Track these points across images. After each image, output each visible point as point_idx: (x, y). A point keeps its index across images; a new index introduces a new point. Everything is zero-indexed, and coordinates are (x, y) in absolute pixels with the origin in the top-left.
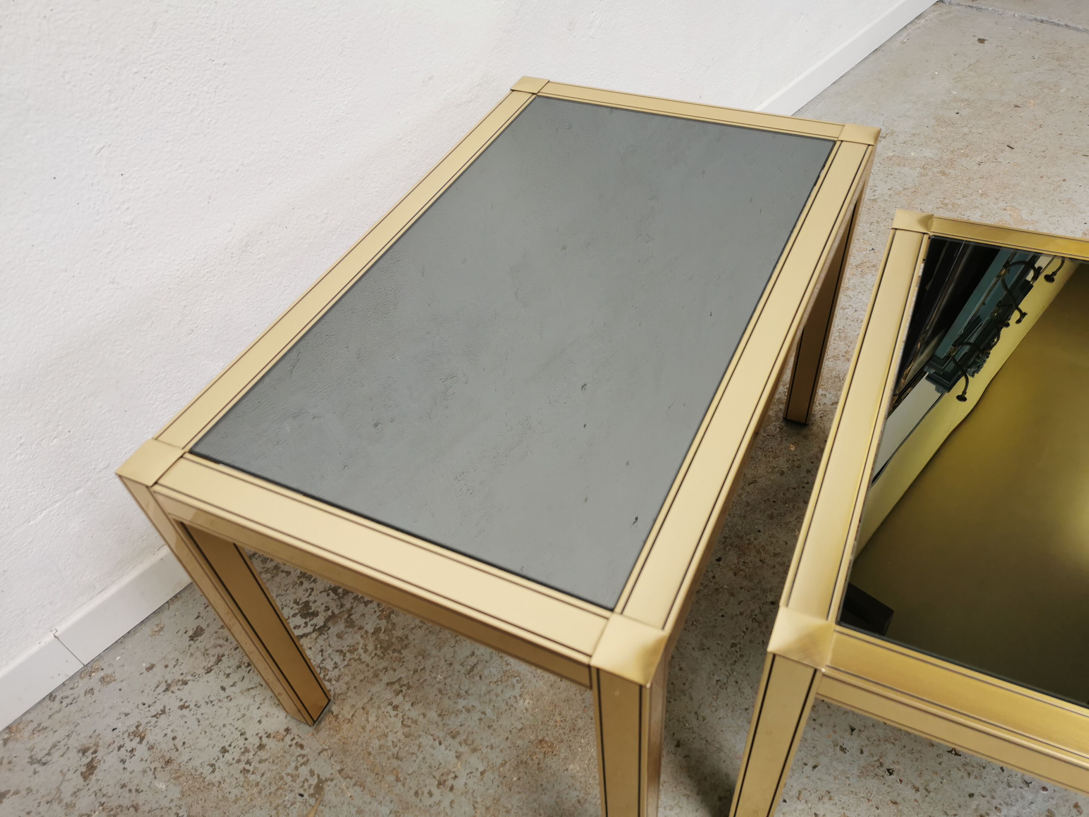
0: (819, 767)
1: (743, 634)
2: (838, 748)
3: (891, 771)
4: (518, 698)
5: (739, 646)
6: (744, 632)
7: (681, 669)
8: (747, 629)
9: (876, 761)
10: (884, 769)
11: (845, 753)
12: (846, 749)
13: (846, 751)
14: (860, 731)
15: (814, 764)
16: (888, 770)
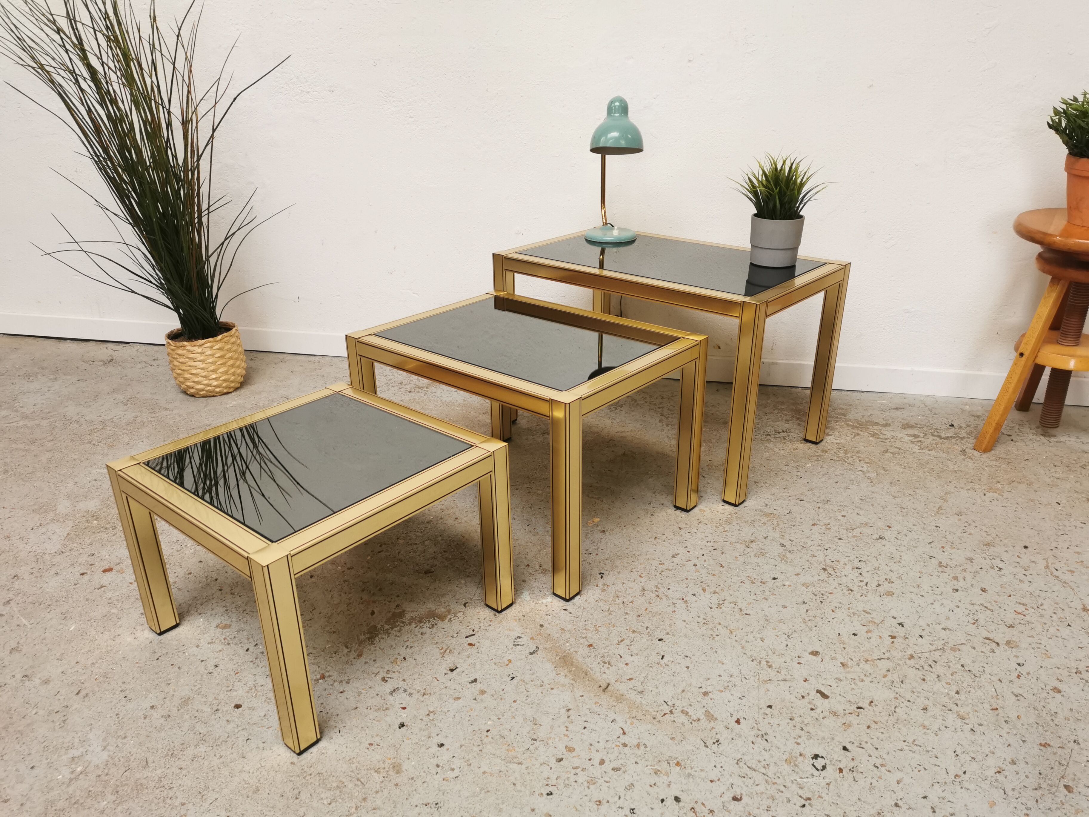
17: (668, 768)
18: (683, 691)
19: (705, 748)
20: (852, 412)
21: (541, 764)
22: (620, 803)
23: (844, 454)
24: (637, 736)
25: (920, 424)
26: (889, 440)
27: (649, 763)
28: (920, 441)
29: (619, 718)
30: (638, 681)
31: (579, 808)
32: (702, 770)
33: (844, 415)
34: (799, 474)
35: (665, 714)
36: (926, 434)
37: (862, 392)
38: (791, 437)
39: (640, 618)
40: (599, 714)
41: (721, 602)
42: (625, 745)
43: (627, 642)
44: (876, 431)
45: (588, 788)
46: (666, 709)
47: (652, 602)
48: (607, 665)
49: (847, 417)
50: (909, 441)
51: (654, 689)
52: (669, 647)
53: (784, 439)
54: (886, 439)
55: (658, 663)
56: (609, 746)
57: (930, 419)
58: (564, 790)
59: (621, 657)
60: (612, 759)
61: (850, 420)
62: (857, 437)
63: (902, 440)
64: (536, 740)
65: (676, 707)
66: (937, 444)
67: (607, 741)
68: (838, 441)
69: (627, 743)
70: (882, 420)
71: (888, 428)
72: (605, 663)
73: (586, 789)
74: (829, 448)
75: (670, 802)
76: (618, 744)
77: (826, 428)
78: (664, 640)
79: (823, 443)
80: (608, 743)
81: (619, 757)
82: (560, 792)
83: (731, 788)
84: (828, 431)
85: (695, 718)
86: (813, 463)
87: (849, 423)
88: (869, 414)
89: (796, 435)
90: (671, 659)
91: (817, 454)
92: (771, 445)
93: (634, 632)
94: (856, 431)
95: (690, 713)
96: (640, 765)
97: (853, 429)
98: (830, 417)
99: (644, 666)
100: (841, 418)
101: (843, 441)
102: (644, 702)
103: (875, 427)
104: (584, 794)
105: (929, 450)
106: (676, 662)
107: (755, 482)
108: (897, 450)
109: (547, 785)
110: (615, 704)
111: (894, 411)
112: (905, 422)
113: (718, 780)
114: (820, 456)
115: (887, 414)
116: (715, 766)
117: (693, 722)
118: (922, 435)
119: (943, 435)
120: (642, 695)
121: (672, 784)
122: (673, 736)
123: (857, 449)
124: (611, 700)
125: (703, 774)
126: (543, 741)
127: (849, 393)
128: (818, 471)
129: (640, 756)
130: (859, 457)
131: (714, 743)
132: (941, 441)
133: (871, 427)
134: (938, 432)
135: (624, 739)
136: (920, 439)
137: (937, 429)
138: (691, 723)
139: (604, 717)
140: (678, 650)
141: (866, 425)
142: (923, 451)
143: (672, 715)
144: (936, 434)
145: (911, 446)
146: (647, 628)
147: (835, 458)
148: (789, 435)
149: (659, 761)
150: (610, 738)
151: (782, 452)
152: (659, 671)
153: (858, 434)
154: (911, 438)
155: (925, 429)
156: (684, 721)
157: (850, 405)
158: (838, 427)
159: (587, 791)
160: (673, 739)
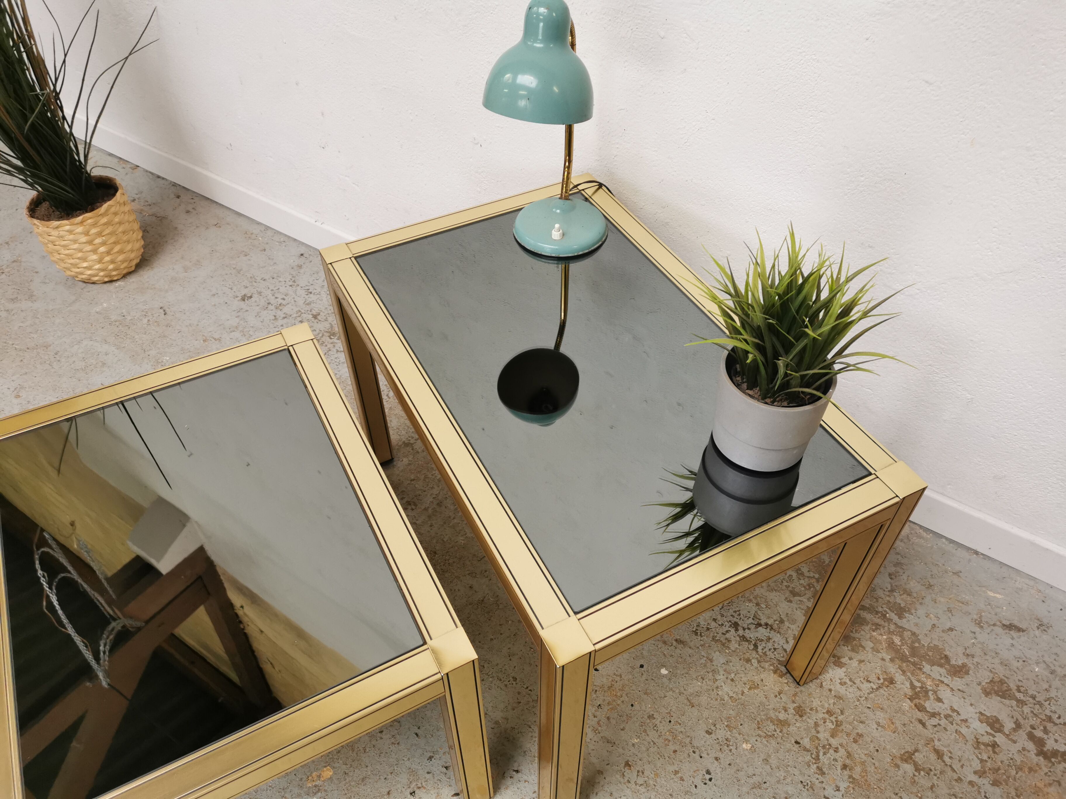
0: (417, 738)
1: (525, 687)
2: (432, 755)
3: (413, 794)
4: (465, 536)
5: (514, 683)
6: (527, 688)
7: (492, 639)
8: (530, 690)
9: (422, 784)
10: (415, 789)
11: (428, 759)
12: (431, 760)
13: (429, 761)
14: (446, 774)
15: (419, 734)
16: (414, 792)
20: (921, 612)
23: (827, 735)
25: (1025, 693)
26: (934, 721)
28: (994, 745)
33: (901, 612)
34: (714, 767)
36: (1018, 726)
37: (976, 553)
38: (770, 645)
44: (929, 683)
49: (903, 623)
50: (970, 737)
53: (756, 646)
54: (933, 715)
57: (1056, 683)
61: (901, 630)
62: (881, 691)
63: (964, 730)
66: (1019, 769)
68: (842, 690)
70: (960, 650)
71: (957, 683)
74: (816, 703)
77: (846, 639)
79: (812, 686)
84: (845, 650)
86: (759, 744)
87: (897, 640)
88: (948, 625)
89: (782, 642)
91: (782, 716)
92: (719, 659)
94: (893, 669)
97: (892, 660)
98: (871, 610)
100: (890, 620)
101: (850, 693)
103: (937, 672)
105: (995, 783)
107: (627, 764)
108: (933, 757)
111: (999, 630)
112: (1001, 672)
114: (783, 723)
115: (983, 636)
118: (1009, 725)
119: (1050, 745)
123: (861, 729)
127: (950, 547)
128: (750, 772)
130: (849, 755)
132: (1036, 759)
133: (927, 668)
134: (1046, 731)
136: (1000, 739)
137: (1050, 719)
141: (923, 657)
142: (980, 781)
144: (1039, 733)
145: (969, 752)
147: (806, 742)
148: (769, 639)
151: (726, 689)
153: (891, 681)
154: (983, 728)
155: (1026, 709)
157: (930, 586)
158: (869, 645)
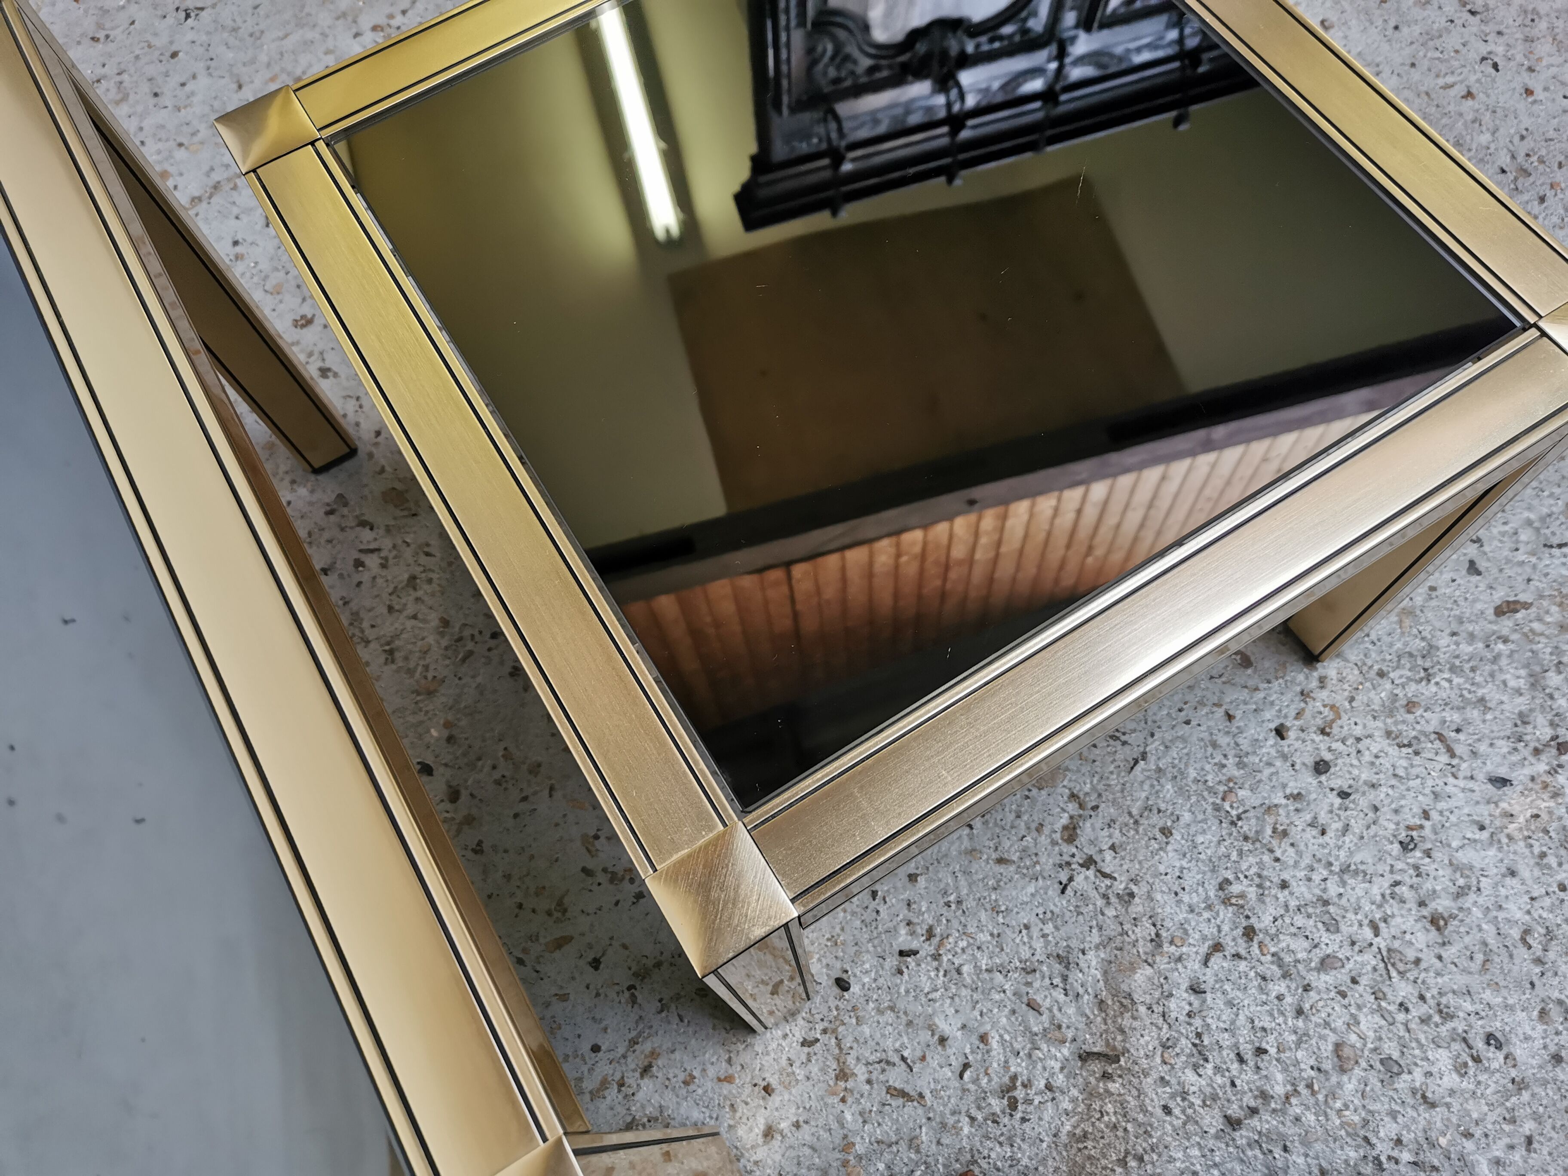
17: (1251, 814)
18: (1000, 861)
19: (1152, 759)
21: (1433, 1105)
22: (1408, 878)
24: (1206, 915)
27: (1266, 858)
29: (1181, 979)
30: (1029, 984)
31: (1479, 957)
32: (1215, 745)
35: (1105, 875)
39: (774, 1081)
40: (1199, 1035)
41: (602, 878)
42: (1249, 933)
43: (896, 1077)
45: (1417, 961)
46: (1084, 879)
47: (682, 1076)
48: (1020, 1093)
51: (1035, 933)
52: (858, 953)
55: (937, 957)
56: (1274, 968)
58: (1461, 1014)
59: (966, 1066)
60: (1306, 944)
64: (1377, 1159)
65: (1066, 858)
67: (1264, 979)
69: (1240, 931)
72: (1013, 1105)
73: (1423, 965)
75: (1337, 779)
76: (1255, 950)
78: (839, 974)
80: (1268, 975)
81: (1293, 930)
82: (1473, 1018)
83: (1223, 679)
85: (1072, 807)
90: (903, 931)
93: (843, 1075)
95: (1065, 820)
96: (1286, 876)
99: (964, 992)
102: (1095, 937)
104: (1438, 964)
106: (904, 913)
109: (1477, 1060)
110: (1142, 1009)
113: (1218, 705)
116: (1188, 722)
117: (1090, 805)
120: (1075, 955)
121: (1288, 791)
122: (1159, 835)
124: (1136, 1024)
125: (1223, 740)
126: (1366, 1139)
129: (1259, 886)
131: (1124, 743)
135: (1233, 942)
138: (1095, 808)
139: (1197, 1022)
140: (858, 923)
143: (1097, 858)
146: (805, 1043)
149: (1246, 838)
150: (1252, 974)
152: (963, 944)
156: (1098, 825)
159: (1428, 958)
160: (1166, 832)
